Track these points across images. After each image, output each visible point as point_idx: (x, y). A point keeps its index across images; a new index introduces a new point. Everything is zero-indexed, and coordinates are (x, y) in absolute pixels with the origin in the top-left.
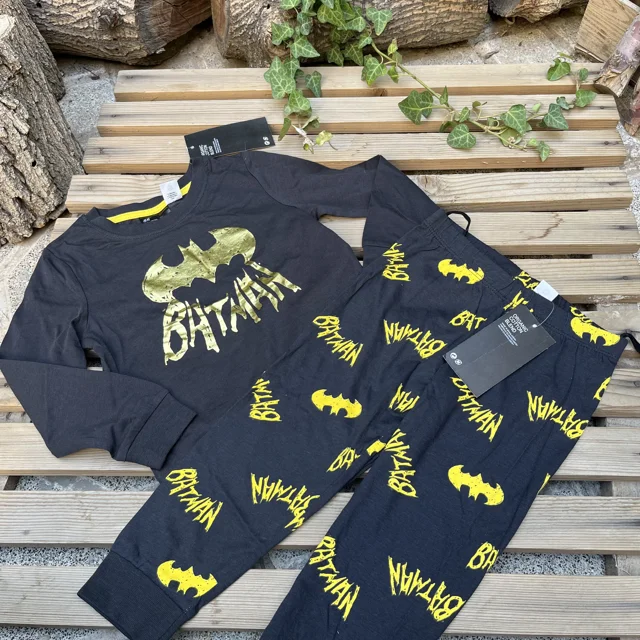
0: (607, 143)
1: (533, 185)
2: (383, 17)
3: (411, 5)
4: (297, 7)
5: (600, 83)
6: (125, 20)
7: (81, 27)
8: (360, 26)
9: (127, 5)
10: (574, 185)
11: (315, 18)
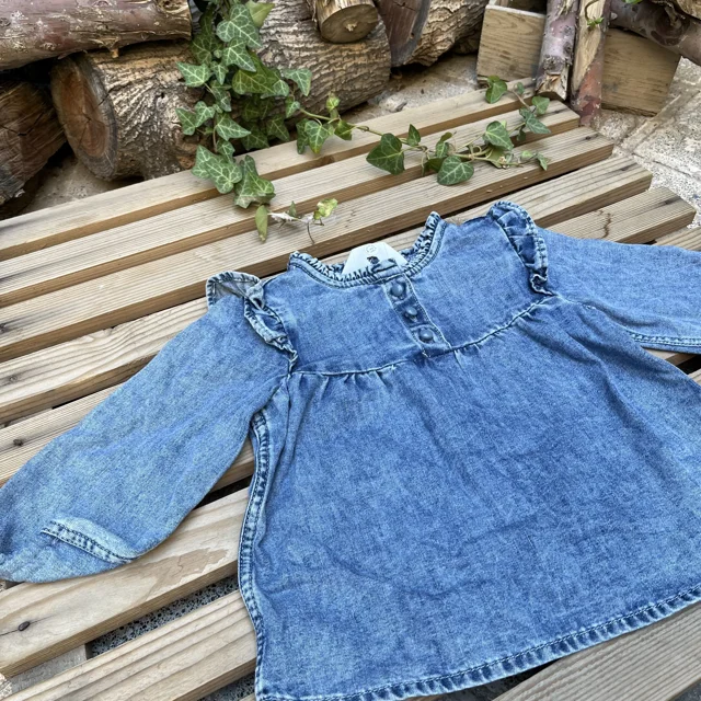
0: (588, 138)
1: (554, 195)
2: (303, 77)
3: (316, 65)
4: (207, 82)
5: (544, 89)
8: (284, 90)
10: (592, 181)
11: (231, 91)
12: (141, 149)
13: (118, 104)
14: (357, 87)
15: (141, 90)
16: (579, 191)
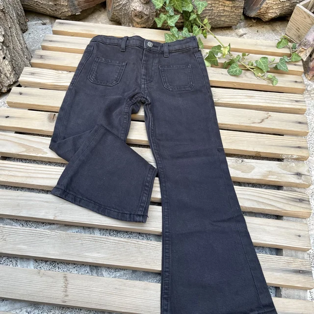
0: (296, 82)
1: (257, 98)
12: (120, 14)
14: (222, 19)
16: (268, 101)
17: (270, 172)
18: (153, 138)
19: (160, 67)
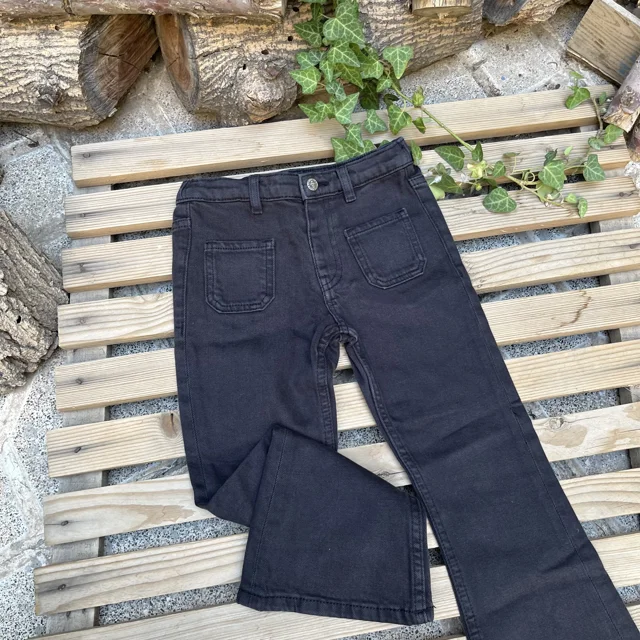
0: (622, 194)
6: (70, 94)
7: (13, 102)
9: (69, 76)
10: (596, 251)
12: (217, 105)
13: (204, 70)
15: (226, 58)
16: (578, 260)
17: (615, 431)
18: (387, 420)
19: (346, 234)
